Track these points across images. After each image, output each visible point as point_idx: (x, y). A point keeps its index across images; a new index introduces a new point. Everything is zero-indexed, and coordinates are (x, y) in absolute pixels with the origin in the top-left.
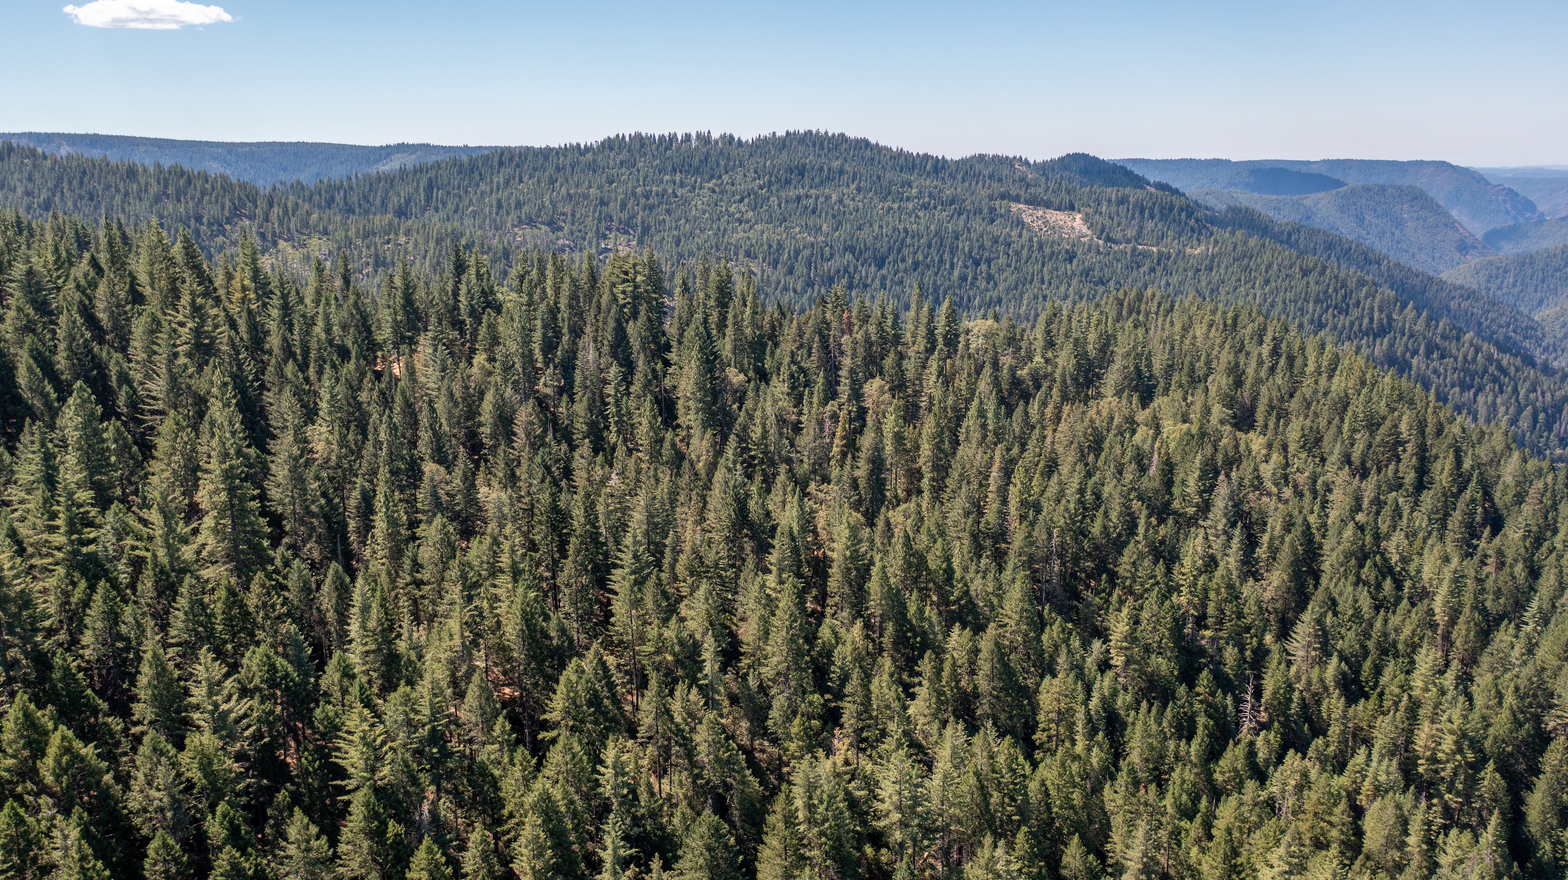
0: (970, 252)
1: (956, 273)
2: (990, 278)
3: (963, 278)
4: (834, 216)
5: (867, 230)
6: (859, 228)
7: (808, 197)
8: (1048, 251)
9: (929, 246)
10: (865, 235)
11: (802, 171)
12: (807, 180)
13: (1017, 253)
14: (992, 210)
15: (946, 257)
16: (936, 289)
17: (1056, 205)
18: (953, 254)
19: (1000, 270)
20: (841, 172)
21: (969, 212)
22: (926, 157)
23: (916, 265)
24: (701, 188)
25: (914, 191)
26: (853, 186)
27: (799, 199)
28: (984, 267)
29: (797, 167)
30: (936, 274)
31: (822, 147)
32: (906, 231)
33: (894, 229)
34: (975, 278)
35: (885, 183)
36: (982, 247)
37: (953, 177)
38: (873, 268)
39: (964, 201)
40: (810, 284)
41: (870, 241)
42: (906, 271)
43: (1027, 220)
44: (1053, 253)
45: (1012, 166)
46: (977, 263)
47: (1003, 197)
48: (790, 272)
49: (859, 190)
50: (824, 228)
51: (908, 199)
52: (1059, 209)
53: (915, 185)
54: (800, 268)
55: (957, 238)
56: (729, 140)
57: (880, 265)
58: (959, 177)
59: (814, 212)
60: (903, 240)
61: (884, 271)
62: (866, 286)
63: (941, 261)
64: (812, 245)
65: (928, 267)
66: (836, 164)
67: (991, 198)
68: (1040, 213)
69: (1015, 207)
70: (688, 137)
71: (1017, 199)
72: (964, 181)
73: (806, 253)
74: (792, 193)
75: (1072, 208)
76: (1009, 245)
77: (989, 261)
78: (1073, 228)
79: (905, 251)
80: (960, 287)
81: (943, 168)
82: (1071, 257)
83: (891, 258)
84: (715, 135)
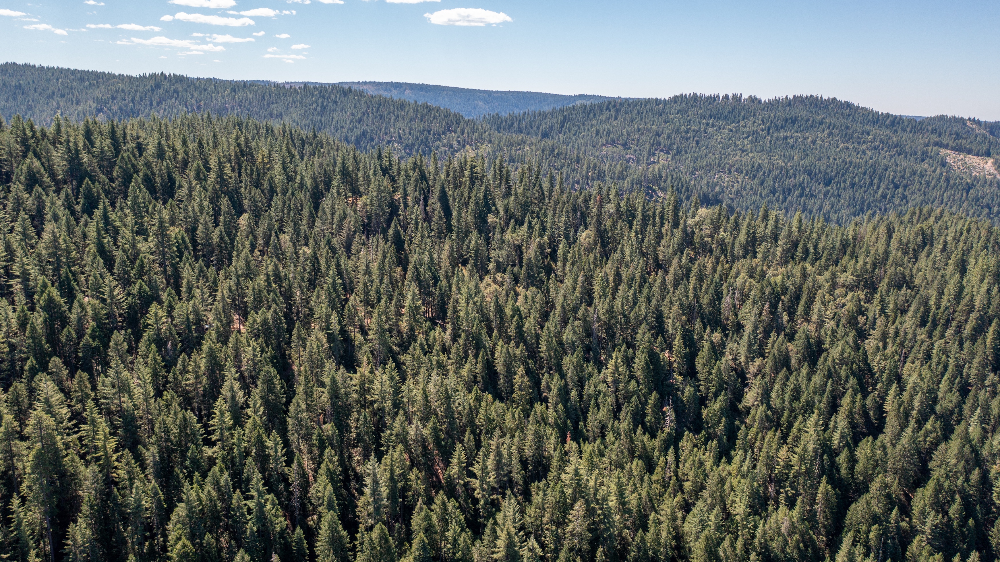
0: (894, 178)
1: (880, 192)
2: (904, 197)
3: (884, 196)
4: (804, 151)
5: (825, 161)
6: (820, 159)
7: (792, 137)
8: (952, 182)
9: (865, 174)
10: (822, 165)
11: (794, 121)
12: (796, 127)
13: (928, 183)
14: (925, 153)
15: (876, 181)
16: (863, 202)
17: (975, 152)
18: (880, 180)
19: (913, 193)
20: (821, 123)
21: (907, 153)
22: (888, 115)
23: (853, 185)
24: (724, 128)
25: (870, 138)
26: (826, 132)
27: (786, 138)
28: (900, 190)
29: (791, 119)
30: (865, 192)
31: (816, 106)
32: (851, 163)
33: (844, 161)
34: (893, 197)
35: (850, 131)
36: (903, 177)
37: (904, 130)
38: (821, 185)
39: (905, 146)
40: (773, 192)
41: (823, 168)
42: (844, 188)
43: (949, 160)
44: (955, 184)
45: (965, 124)
46: (897, 187)
47: (936, 144)
48: (762, 183)
49: (830, 134)
50: (796, 157)
51: (864, 142)
52: (977, 155)
53: (871, 133)
54: (769, 182)
55: (886, 170)
56: (753, 99)
57: (828, 183)
58: (908, 129)
59: (792, 147)
60: (848, 168)
61: (829, 188)
62: (812, 196)
63: (871, 183)
64: (782, 168)
65: (861, 187)
66: (819, 118)
67: (927, 145)
68: (962, 157)
69: (942, 152)
70: (726, 97)
71: (946, 147)
72: (911, 132)
73: (775, 173)
74: (782, 134)
75: (988, 154)
76: (922, 176)
77: (905, 186)
78: (984, 168)
79: (847, 175)
80: (881, 201)
81: (899, 123)
82: (969, 188)
83: (836, 180)
84: (745, 96)
